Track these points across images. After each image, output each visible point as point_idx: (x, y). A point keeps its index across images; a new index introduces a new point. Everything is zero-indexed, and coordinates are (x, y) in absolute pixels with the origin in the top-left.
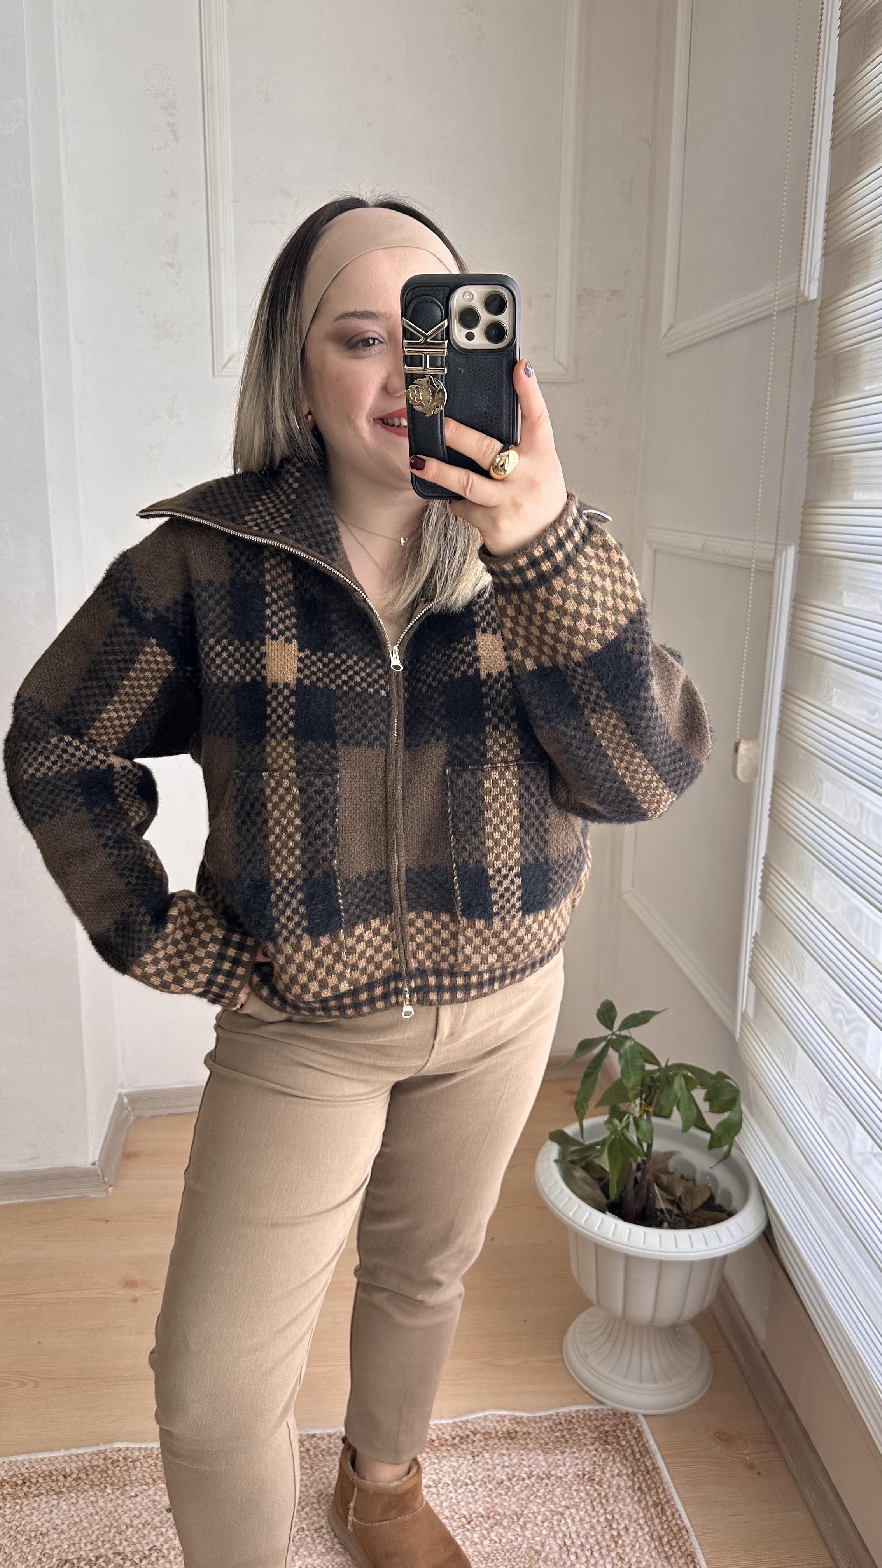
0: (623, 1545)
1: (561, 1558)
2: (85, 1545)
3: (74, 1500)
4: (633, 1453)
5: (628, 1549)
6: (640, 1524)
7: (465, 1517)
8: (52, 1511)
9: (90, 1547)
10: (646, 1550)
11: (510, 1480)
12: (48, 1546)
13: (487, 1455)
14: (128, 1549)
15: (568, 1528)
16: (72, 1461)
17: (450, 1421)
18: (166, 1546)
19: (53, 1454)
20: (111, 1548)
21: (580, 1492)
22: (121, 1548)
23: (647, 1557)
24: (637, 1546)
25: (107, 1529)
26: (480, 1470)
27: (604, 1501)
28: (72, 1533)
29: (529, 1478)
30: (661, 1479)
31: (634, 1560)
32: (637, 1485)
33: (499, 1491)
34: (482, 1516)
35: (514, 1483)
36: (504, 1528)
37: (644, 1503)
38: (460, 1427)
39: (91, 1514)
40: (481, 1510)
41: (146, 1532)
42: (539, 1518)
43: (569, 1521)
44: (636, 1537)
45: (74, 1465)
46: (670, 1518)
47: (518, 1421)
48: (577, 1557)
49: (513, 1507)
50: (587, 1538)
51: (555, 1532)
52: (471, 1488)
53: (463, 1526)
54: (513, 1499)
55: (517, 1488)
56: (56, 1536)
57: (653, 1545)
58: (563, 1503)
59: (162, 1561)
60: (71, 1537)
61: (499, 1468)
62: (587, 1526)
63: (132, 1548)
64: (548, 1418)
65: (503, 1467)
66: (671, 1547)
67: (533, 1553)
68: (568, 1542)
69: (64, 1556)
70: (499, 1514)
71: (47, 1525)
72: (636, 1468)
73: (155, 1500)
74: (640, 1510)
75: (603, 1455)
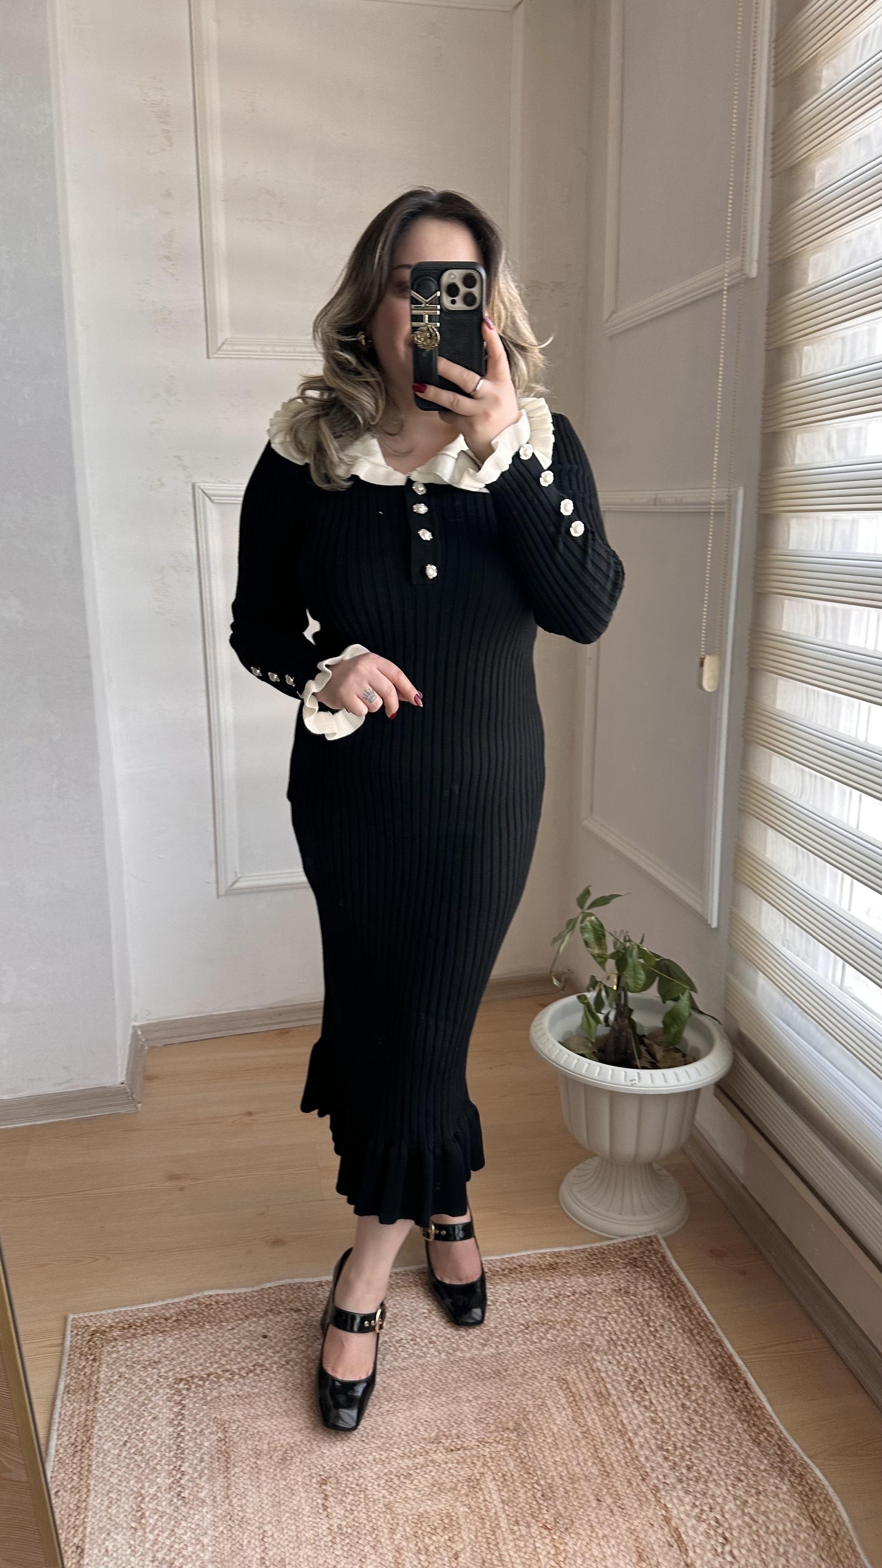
0: (661, 1338)
1: (610, 1349)
2: (196, 1367)
3: (178, 1336)
4: (660, 1272)
5: (665, 1340)
6: (673, 1322)
7: (523, 1325)
8: (159, 1346)
9: (200, 1368)
10: (680, 1339)
11: (557, 1297)
12: (163, 1370)
13: (534, 1281)
14: (235, 1367)
15: (612, 1328)
16: (170, 1308)
17: (498, 1258)
18: (268, 1362)
19: (152, 1305)
20: (219, 1368)
21: (619, 1302)
22: (228, 1367)
23: (682, 1345)
24: (673, 1337)
25: (212, 1354)
26: (529, 1292)
27: (640, 1307)
28: (182, 1359)
29: (573, 1295)
30: (686, 1289)
31: (671, 1347)
32: (666, 1294)
33: (549, 1305)
34: (537, 1323)
35: (561, 1298)
36: (558, 1330)
37: (673, 1307)
38: (508, 1262)
39: (196, 1345)
40: (536, 1319)
41: (247, 1354)
42: (587, 1322)
43: (612, 1323)
44: (671, 1331)
45: (172, 1311)
46: (697, 1317)
47: (557, 1255)
48: (624, 1347)
49: (563, 1316)
50: (629, 1334)
51: (602, 1331)
52: (524, 1304)
53: (522, 1331)
54: (563, 1311)
55: (564, 1303)
56: (167, 1362)
57: (685, 1336)
58: (606, 1310)
59: (266, 1373)
60: (182, 1363)
61: (546, 1290)
62: (628, 1326)
63: (238, 1366)
64: (584, 1251)
65: (550, 1289)
66: (701, 1337)
67: (585, 1347)
68: (614, 1338)
69: (179, 1376)
70: (551, 1321)
71: (158, 1355)
72: (663, 1283)
73: (249, 1331)
74: (671, 1312)
75: (635, 1275)
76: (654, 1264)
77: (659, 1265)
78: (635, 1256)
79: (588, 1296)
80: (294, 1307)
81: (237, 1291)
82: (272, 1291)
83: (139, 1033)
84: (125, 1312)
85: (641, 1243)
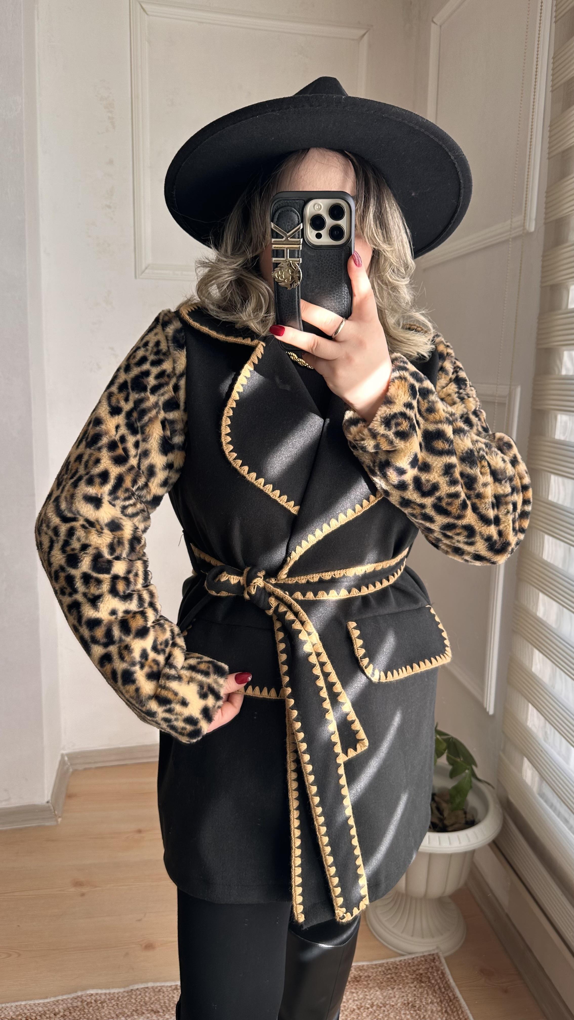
16: (60, 1004)
19: (46, 1001)
21: (407, 1015)
29: (372, 1007)
47: (361, 969)
61: (350, 1001)
72: (442, 998)
76: (436, 980)
77: (439, 981)
78: (421, 971)
79: (383, 1008)
80: (154, 1009)
81: (112, 991)
82: (138, 993)
83: (66, 758)
84: (25, 1006)
85: (426, 960)
